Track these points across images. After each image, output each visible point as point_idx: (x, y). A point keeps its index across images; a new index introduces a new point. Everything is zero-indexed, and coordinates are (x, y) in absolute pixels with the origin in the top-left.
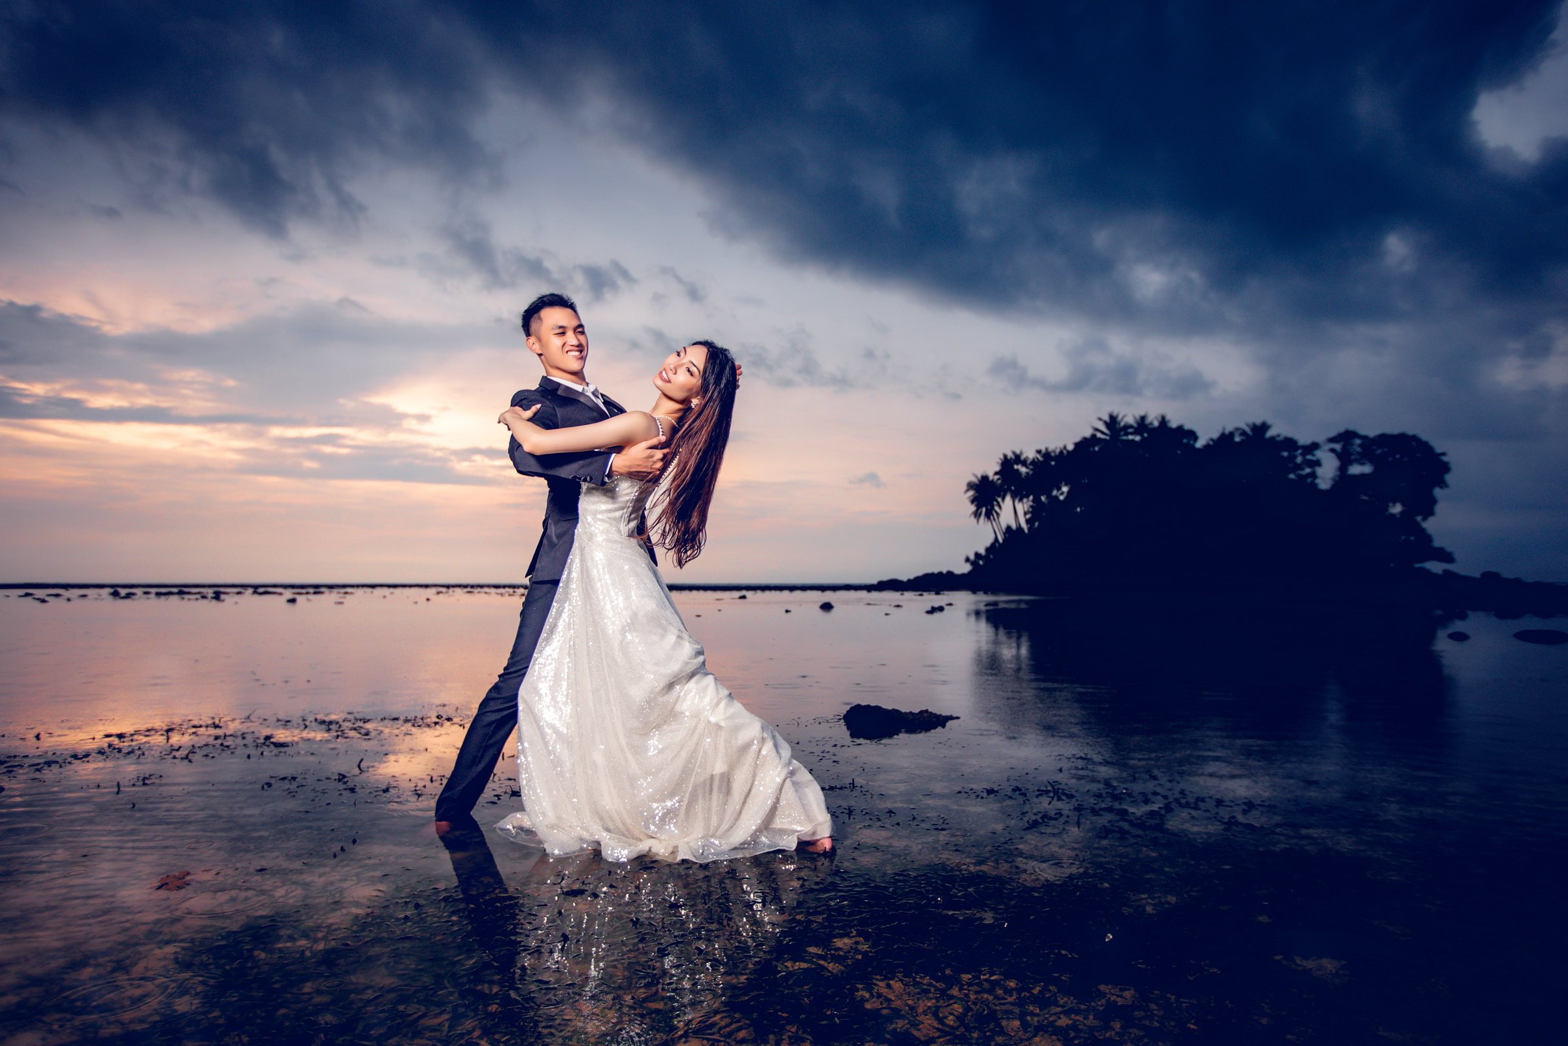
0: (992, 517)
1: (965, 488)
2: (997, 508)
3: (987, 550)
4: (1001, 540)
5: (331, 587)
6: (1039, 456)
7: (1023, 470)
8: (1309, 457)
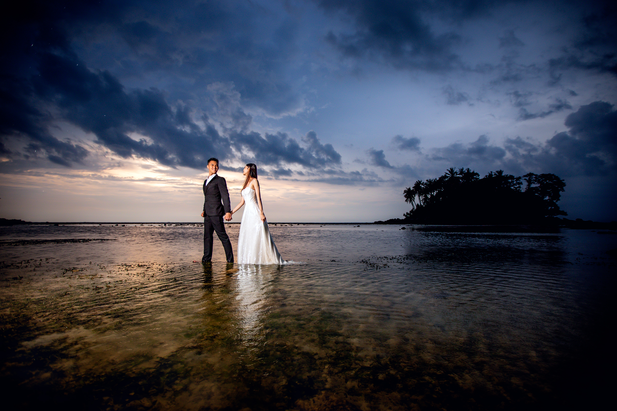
0: (412, 202)
1: (403, 192)
2: (413, 199)
3: (410, 212)
4: (415, 209)
6: (427, 182)
7: (422, 186)
8: (518, 181)
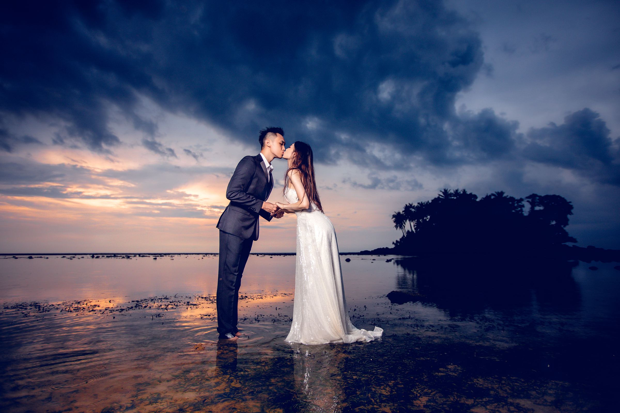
0: (402, 228)
1: (392, 217)
2: (404, 224)
3: (401, 239)
4: (405, 236)
5: (165, 254)
6: (419, 205)
7: (413, 210)
8: (520, 204)
